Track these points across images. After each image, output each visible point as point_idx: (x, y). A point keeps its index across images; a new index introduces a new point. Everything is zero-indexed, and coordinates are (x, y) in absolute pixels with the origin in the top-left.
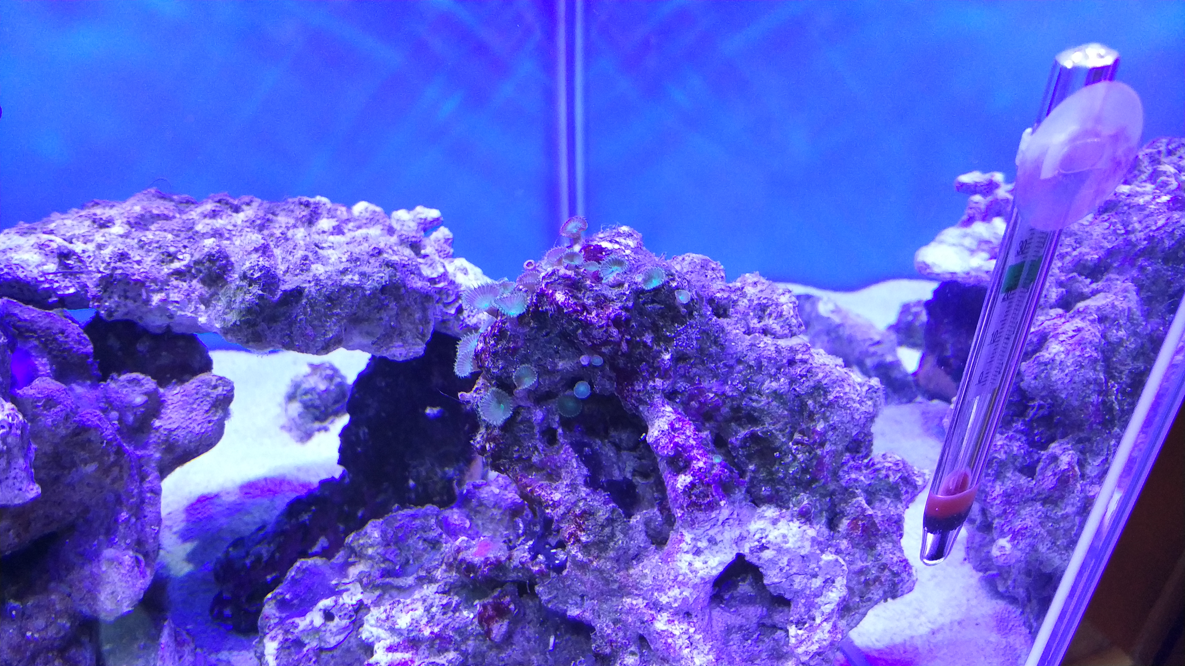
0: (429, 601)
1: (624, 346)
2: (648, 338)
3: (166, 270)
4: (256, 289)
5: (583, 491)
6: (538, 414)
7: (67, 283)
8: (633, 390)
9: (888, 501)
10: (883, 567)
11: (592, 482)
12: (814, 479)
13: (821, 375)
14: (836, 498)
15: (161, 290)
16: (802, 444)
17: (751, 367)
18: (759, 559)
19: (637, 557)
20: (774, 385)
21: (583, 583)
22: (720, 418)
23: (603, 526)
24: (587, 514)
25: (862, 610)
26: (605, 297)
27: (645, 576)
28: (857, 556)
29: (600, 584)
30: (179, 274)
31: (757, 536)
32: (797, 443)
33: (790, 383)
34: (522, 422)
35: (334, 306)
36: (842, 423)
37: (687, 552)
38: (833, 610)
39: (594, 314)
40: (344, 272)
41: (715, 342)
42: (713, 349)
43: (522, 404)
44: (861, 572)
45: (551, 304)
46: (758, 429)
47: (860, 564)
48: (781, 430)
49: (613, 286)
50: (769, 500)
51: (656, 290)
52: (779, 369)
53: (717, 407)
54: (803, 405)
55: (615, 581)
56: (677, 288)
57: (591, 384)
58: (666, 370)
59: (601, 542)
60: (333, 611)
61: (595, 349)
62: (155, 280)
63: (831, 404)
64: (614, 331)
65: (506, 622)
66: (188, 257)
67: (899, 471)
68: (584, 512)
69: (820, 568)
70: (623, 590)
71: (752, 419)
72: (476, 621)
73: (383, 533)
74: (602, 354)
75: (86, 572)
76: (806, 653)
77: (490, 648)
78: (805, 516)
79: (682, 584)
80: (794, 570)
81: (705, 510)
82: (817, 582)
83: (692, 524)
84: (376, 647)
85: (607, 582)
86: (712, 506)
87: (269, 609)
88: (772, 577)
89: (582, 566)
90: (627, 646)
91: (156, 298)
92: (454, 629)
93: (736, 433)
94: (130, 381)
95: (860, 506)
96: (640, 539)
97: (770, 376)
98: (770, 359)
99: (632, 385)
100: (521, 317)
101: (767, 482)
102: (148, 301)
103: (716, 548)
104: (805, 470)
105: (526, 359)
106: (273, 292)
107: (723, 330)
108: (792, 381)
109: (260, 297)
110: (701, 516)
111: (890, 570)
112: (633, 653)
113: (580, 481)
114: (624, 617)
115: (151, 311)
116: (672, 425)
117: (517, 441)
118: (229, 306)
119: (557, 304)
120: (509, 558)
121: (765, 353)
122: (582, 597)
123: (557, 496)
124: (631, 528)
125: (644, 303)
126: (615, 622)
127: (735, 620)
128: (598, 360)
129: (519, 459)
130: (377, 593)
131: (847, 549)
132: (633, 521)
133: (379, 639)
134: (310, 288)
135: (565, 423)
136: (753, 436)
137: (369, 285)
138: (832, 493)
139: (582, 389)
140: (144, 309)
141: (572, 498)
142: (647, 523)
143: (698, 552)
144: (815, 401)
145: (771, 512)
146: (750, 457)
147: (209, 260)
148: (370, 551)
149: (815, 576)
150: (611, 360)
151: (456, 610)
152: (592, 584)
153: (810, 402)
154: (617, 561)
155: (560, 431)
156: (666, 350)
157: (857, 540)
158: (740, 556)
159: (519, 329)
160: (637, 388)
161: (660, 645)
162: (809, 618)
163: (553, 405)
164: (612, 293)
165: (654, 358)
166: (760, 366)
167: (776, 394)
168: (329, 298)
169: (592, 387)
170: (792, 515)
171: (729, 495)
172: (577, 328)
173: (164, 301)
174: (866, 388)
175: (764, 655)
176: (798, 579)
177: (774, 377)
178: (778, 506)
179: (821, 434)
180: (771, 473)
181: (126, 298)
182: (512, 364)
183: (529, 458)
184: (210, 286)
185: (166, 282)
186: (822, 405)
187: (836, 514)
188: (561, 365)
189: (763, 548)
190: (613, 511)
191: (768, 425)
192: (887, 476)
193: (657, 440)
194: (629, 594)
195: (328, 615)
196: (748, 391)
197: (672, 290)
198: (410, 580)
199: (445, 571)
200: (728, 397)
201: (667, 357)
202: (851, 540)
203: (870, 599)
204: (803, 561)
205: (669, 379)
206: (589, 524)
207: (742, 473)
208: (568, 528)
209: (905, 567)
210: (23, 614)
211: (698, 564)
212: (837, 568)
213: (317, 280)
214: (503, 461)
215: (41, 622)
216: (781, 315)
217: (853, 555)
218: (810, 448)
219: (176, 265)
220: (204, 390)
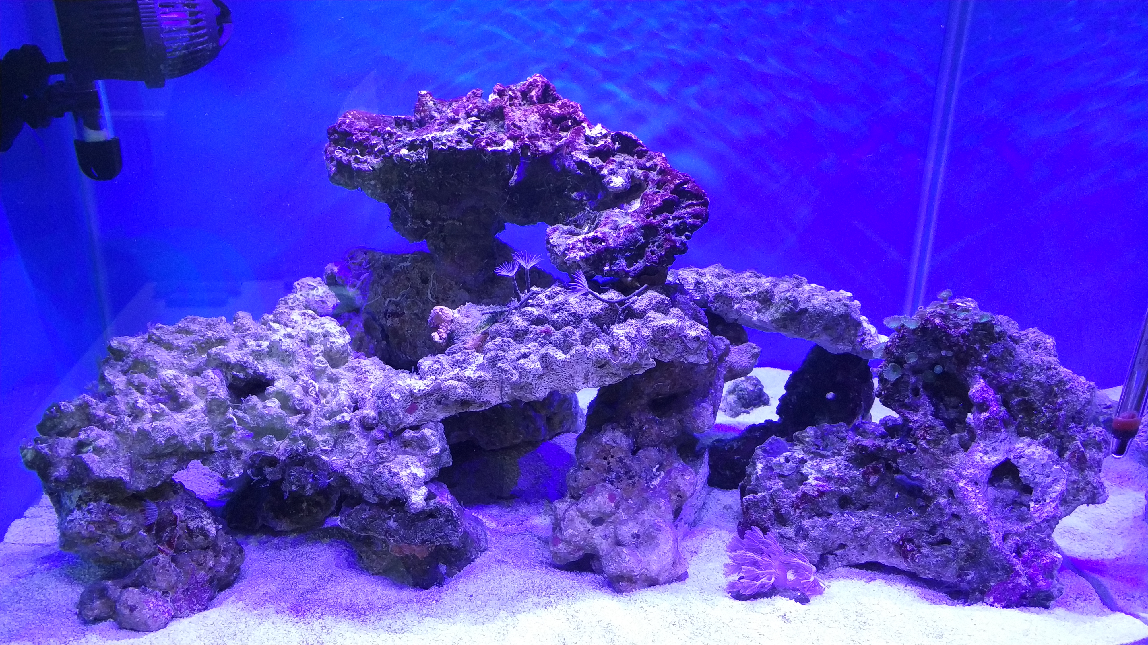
0: (839, 462)
1: (965, 347)
2: (977, 346)
3: (743, 294)
4: (790, 305)
5: (930, 417)
6: (913, 379)
7: (696, 295)
8: (966, 370)
9: (1094, 450)
10: (1088, 483)
11: (936, 414)
12: (1053, 428)
13: (1063, 375)
14: (1064, 441)
15: (739, 303)
16: (1049, 408)
17: (1027, 367)
18: (1018, 462)
19: (953, 452)
20: (1038, 378)
21: (923, 459)
22: (1007, 391)
23: (939, 434)
24: (931, 427)
25: (1074, 505)
26: (959, 324)
27: (957, 460)
28: (1073, 472)
29: (932, 461)
30: (748, 297)
31: (1019, 451)
32: (1046, 407)
33: (1047, 379)
34: (903, 382)
35: (820, 319)
36: (1072, 401)
37: (980, 452)
38: (1057, 496)
39: (953, 330)
40: (826, 305)
41: (1011, 355)
42: (1008, 358)
43: (905, 372)
44: (1074, 482)
45: (932, 324)
46: (1027, 398)
47: (1074, 477)
48: (1038, 400)
49: (963, 320)
50: (1027, 434)
51: (985, 324)
52: (1041, 370)
53: (1006, 385)
54: (1052, 390)
55: (941, 460)
56: (995, 324)
57: (943, 366)
58: (984, 362)
59: (937, 440)
60: (790, 458)
61: (949, 348)
62: (737, 298)
63: (1067, 390)
64: (961, 339)
65: (877, 476)
66: (754, 290)
67: (1102, 435)
68: (930, 425)
69: (1051, 472)
70: (944, 465)
71: (1024, 393)
72: (860, 476)
73: (816, 432)
74: (952, 350)
75: (694, 410)
76: (1039, 517)
77: (865, 491)
78: (1046, 444)
79: (976, 467)
80: (1036, 471)
81: (994, 431)
82: (1050, 480)
83: (985, 438)
84: (809, 477)
85: (937, 460)
86: (997, 430)
87: (758, 451)
88: (1024, 473)
89: (925, 451)
90: (941, 494)
91: (736, 306)
92: (850, 477)
93: (1015, 399)
94: (719, 339)
95: (1077, 445)
96: (956, 444)
97: (1037, 373)
98: (1037, 365)
99: (966, 367)
100: (914, 330)
101: (1027, 424)
102: (732, 307)
103: (996, 453)
104: (1049, 422)
105: (913, 350)
106: (796, 308)
107: (1014, 349)
108: (1048, 377)
109: (791, 309)
110: (991, 434)
111: (1092, 485)
112: (944, 497)
113: (929, 413)
114: (942, 478)
115: (732, 311)
116: (982, 388)
117: (899, 392)
118: (777, 312)
119: (935, 324)
120: (885, 446)
121: (1035, 362)
122: (921, 468)
123: (916, 418)
124: (952, 439)
125: (977, 330)
126: (938, 480)
127: (1002, 495)
128: (950, 354)
129: (898, 400)
130: (811, 455)
131: (1067, 467)
132: (953, 436)
133: (811, 474)
134: (811, 309)
135: (925, 387)
136: (1024, 401)
137: (835, 312)
138: (1062, 438)
139: (938, 369)
140: (730, 310)
141: (924, 420)
142: (960, 438)
143: (986, 453)
144: (1058, 388)
145: (1027, 440)
146: (1020, 411)
147: (766, 292)
148: (807, 439)
149: (1048, 476)
150: (956, 355)
151: (851, 469)
152: (928, 461)
153: (1056, 389)
154: (943, 451)
155: (922, 389)
156: (985, 353)
157: (1074, 464)
158: (1008, 460)
159: (912, 336)
160: (968, 368)
161: (959, 495)
162: (1043, 499)
163: (920, 376)
164: (963, 323)
165: (978, 356)
166: (1032, 368)
167: (1038, 382)
168: (818, 315)
169: (944, 368)
170: (1039, 443)
171: (1007, 428)
172: (943, 336)
173: (740, 308)
174: (1087, 386)
175: (1014, 518)
176: (1038, 476)
177: (1038, 374)
178: (1032, 438)
179: (1059, 404)
180: (1030, 420)
181: (724, 304)
182: (905, 351)
183: (904, 401)
184: (762, 304)
185: (742, 300)
186: (1062, 390)
187: (1063, 448)
188: (930, 355)
189: (1021, 457)
190: (944, 429)
191: (1032, 396)
192: (1095, 437)
193: (974, 394)
194: (947, 467)
195: (787, 460)
196: (1024, 379)
197: (993, 325)
198: (829, 453)
199: (848, 451)
200: (1013, 381)
201: (985, 356)
202: (1070, 463)
203: (1079, 500)
204: (1043, 467)
205: (984, 367)
206: (932, 431)
207: (1015, 420)
208: (919, 433)
209: (1101, 486)
210: (661, 423)
211: (985, 458)
212: (1061, 474)
213: (814, 306)
214: (889, 400)
215: (667, 428)
216: (1046, 348)
217: (1071, 471)
218: (1054, 411)
219: (748, 293)
220: (749, 349)
